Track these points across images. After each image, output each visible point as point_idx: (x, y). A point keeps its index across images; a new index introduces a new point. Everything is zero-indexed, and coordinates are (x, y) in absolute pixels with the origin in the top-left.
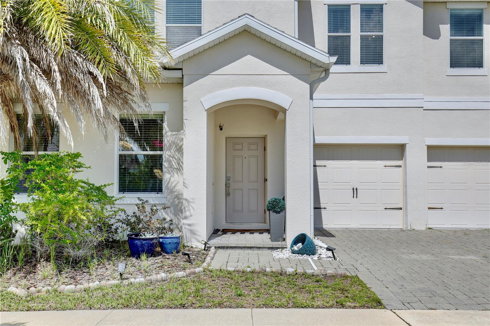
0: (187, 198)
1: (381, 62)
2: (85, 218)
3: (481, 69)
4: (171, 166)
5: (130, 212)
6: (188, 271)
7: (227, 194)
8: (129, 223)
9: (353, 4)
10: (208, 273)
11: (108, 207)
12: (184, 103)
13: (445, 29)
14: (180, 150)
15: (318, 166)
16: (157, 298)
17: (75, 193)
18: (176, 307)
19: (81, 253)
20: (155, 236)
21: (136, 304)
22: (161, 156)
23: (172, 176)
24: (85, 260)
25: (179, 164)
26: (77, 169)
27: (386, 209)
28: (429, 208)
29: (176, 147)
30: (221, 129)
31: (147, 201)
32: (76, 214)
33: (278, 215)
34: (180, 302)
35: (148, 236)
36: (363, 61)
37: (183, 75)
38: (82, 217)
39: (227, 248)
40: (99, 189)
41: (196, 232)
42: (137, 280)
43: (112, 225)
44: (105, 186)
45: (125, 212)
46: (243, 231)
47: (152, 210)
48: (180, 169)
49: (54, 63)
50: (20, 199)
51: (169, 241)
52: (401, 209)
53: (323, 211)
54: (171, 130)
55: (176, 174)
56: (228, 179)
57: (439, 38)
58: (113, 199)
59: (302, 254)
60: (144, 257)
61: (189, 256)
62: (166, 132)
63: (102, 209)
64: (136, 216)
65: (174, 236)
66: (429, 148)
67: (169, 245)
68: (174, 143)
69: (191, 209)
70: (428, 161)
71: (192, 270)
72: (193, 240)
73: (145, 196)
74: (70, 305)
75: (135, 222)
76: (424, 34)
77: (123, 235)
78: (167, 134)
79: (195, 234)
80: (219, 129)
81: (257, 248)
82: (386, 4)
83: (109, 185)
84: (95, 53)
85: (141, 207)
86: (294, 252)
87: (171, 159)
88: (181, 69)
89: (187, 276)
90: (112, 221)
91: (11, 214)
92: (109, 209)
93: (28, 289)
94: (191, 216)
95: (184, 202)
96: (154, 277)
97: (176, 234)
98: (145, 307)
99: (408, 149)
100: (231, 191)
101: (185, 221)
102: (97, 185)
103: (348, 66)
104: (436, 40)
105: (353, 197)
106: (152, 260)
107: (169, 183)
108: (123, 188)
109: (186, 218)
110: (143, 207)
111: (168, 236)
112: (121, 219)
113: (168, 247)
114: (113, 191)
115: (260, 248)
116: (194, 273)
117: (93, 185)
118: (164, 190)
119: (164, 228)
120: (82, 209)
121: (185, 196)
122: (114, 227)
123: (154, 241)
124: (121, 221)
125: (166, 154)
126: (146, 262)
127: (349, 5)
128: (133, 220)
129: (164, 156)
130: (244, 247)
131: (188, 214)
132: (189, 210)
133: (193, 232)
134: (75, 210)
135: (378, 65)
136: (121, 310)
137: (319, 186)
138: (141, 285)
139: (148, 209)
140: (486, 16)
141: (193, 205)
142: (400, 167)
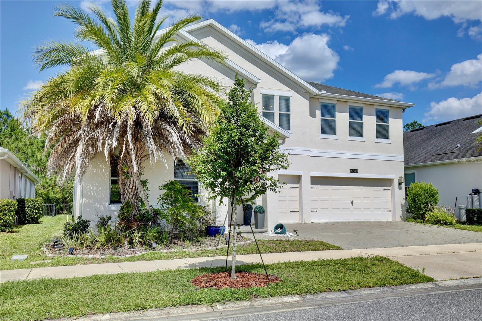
3: (335, 136)
9: (275, 95)
13: (318, 113)
27: (291, 212)
28: (312, 211)
33: (262, 214)
52: (298, 211)
59: (282, 234)
66: (312, 177)
69: (220, 211)
70: (311, 185)
76: (310, 116)
82: (292, 97)
86: (277, 233)
99: (303, 178)
104: (314, 119)
107: (203, 198)
109: (218, 217)
118: (199, 202)
131: (219, 215)
132: (219, 213)
135: (288, 130)
140: (337, 108)
141: (221, 209)
142: (298, 188)
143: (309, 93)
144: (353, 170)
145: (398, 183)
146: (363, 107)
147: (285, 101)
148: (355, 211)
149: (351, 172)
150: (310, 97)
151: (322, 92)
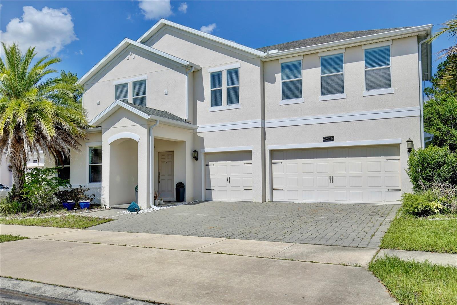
3: (301, 99)
9: (223, 70)
13: (279, 76)
15: (210, 165)
36: (228, 103)
37: (102, 129)
52: (252, 189)
53: (212, 191)
56: (159, 174)
57: (275, 82)
82: (240, 67)
88: (101, 127)
100: (160, 181)
103: (221, 106)
127: (221, 71)
135: (236, 104)
137: (211, 177)
140: (303, 64)
142: (251, 164)
143: (260, 57)
144: (326, 137)
145: (407, 150)
146: (343, 53)
147: (233, 74)
148: (335, 190)
149: (324, 141)
151: (271, 52)
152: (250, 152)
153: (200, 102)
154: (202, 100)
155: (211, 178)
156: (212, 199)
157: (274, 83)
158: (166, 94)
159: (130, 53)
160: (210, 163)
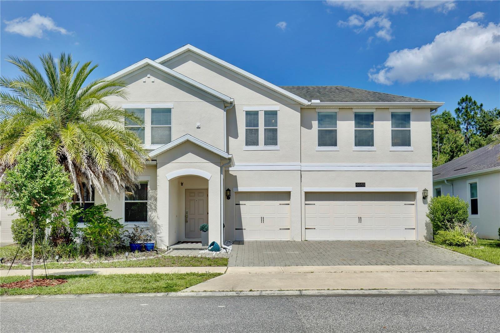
0: (159, 224)
1: (276, 144)
2: (111, 234)
3: (336, 147)
4: (152, 208)
5: (130, 232)
6: (155, 256)
7: (186, 221)
8: (130, 237)
9: (260, 111)
10: (164, 257)
11: (121, 229)
12: (158, 177)
13: (315, 124)
14: (156, 200)
15: (241, 204)
16: (141, 264)
17: (107, 223)
18: (148, 267)
19: (109, 249)
20: (142, 242)
21: (132, 266)
22: (146, 203)
23: (152, 213)
24: (111, 252)
25: (155, 207)
26: (106, 212)
27: (280, 229)
29: (154, 198)
30: (182, 185)
31: (139, 227)
32: (107, 232)
34: (149, 265)
35: (139, 242)
36: (266, 144)
37: (157, 163)
38: (110, 234)
39: (179, 249)
40: (116, 221)
41: (164, 241)
42: (133, 259)
43: (122, 238)
44: (119, 219)
45: (128, 232)
46: (192, 242)
47: (141, 230)
48: (155, 210)
49: (101, 174)
50: (80, 225)
51: (149, 245)
53: (244, 230)
54: (152, 190)
55: (154, 212)
56: (186, 213)
58: (123, 225)
59: (212, 251)
60: (136, 252)
61: (157, 252)
62: (149, 191)
63: (118, 230)
64: (133, 234)
65: (151, 243)
67: (149, 247)
68: (153, 196)
69: (161, 229)
70: (305, 201)
71: (157, 256)
72: (163, 245)
73: (137, 223)
74: (107, 266)
75: (133, 236)
77: (127, 243)
78: (150, 192)
79: (163, 242)
80: (181, 184)
81: (194, 249)
82: (279, 110)
83: (120, 219)
84: (116, 166)
85: (136, 229)
86: (209, 250)
87: (152, 204)
88: (156, 160)
89: (154, 258)
90: (122, 236)
91: (77, 233)
92: (121, 230)
93: (90, 262)
94: (161, 233)
95: (157, 226)
96: (140, 258)
97: (153, 242)
98: (136, 267)
99: (292, 194)
100: (188, 220)
101: (158, 235)
102: (115, 219)
103: (257, 146)
104: (310, 130)
105: (261, 222)
106: (140, 253)
107: (150, 216)
108: (127, 220)
109: (158, 234)
110: (137, 229)
111: (148, 243)
112: (126, 235)
113: (149, 248)
114: (122, 222)
115: (195, 249)
116: (158, 257)
117: (113, 219)
118: (148, 220)
119: (147, 240)
120: (109, 230)
121: (158, 223)
122: (122, 239)
123: (142, 245)
124: (126, 236)
125: (149, 202)
126: (137, 253)
127: (258, 111)
128: (132, 235)
129: (148, 203)
130: (187, 249)
131: (159, 232)
132: (160, 230)
133: (162, 241)
134: (107, 231)
135: (274, 146)
136: (127, 268)
138: (135, 261)
139: (139, 230)
140: (338, 116)
141: (162, 228)
142: (289, 204)
143: (300, 104)
144: (358, 183)
145: (422, 197)
146: (373, 112)
147: (271, 116)
148: (363, 229)
149: (356, 186)
150: (301, 108)
151: (313, 101)
152: (289, 193)
153: (233, 139)
154: (236, 136)
155: (242, 217)
156: (244, 239)
157: (311, 129)
158: (198, 128)
159: (149, 76)
160: (241, 202)
